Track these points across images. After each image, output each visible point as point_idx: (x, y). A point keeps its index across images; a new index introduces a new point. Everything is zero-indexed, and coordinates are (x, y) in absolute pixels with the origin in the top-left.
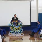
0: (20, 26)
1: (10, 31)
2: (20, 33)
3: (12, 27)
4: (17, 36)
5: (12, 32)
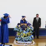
0: (29, 31)
1: (16, 38)
2: (29, 41)
4: (24, 45)
5: (19, 39)
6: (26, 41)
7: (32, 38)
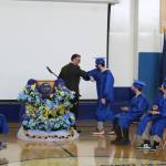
3: (32, 104)
6: (54, 130)
7: (70, 120)
